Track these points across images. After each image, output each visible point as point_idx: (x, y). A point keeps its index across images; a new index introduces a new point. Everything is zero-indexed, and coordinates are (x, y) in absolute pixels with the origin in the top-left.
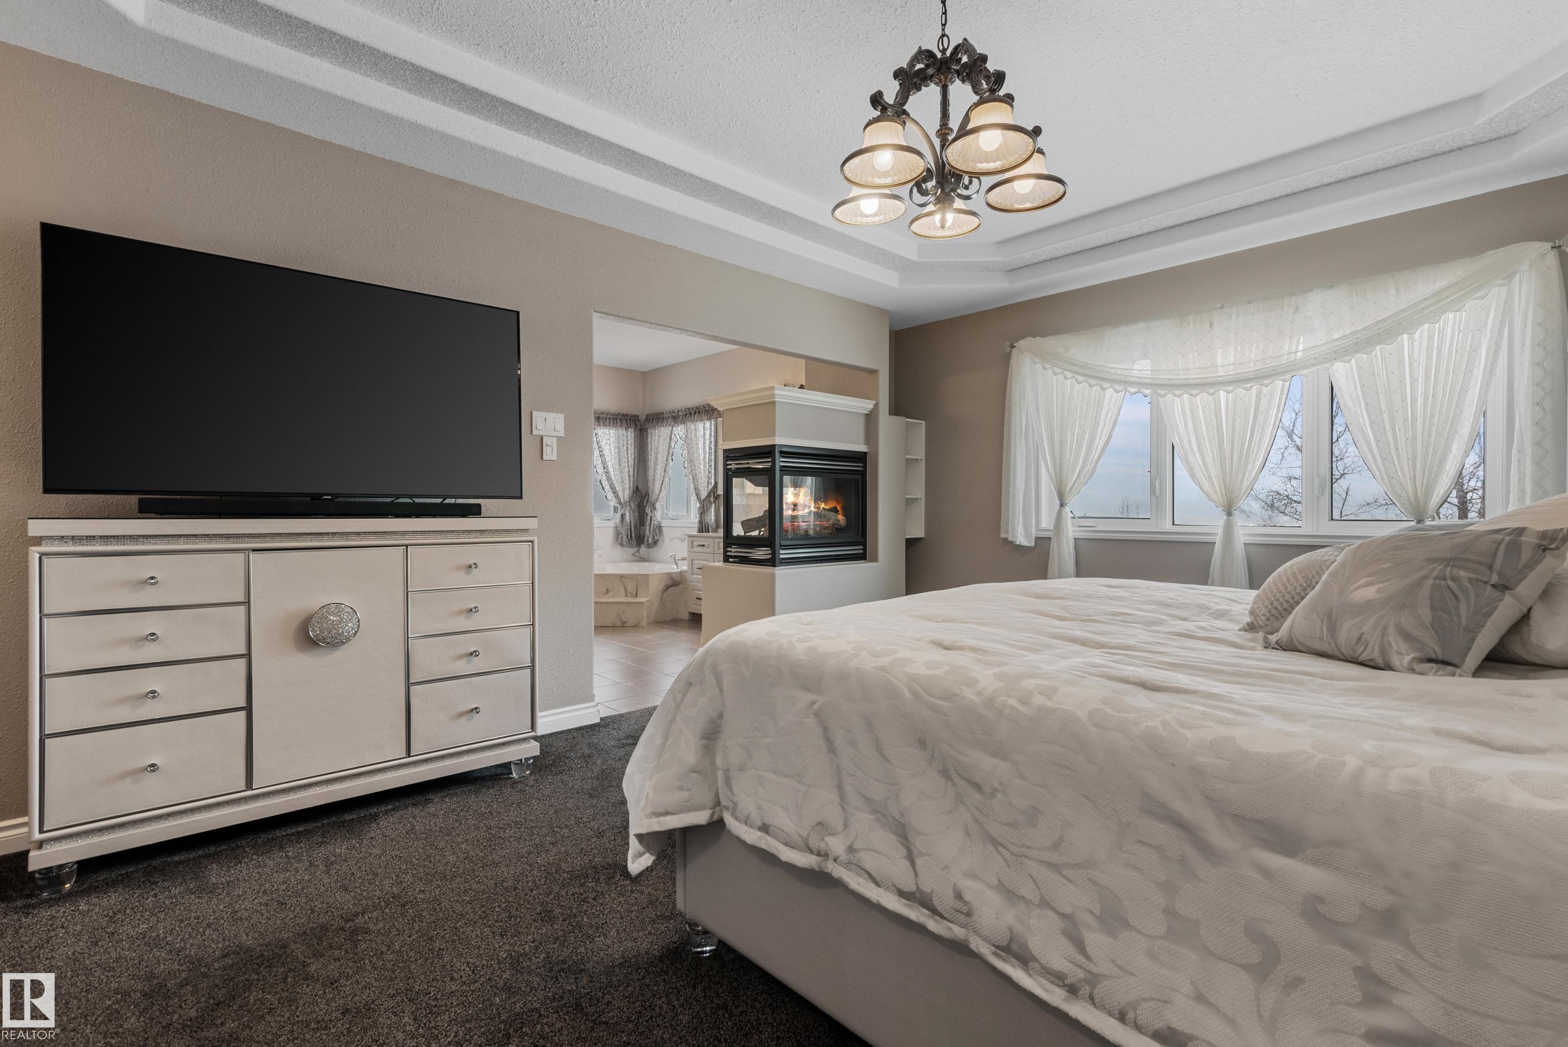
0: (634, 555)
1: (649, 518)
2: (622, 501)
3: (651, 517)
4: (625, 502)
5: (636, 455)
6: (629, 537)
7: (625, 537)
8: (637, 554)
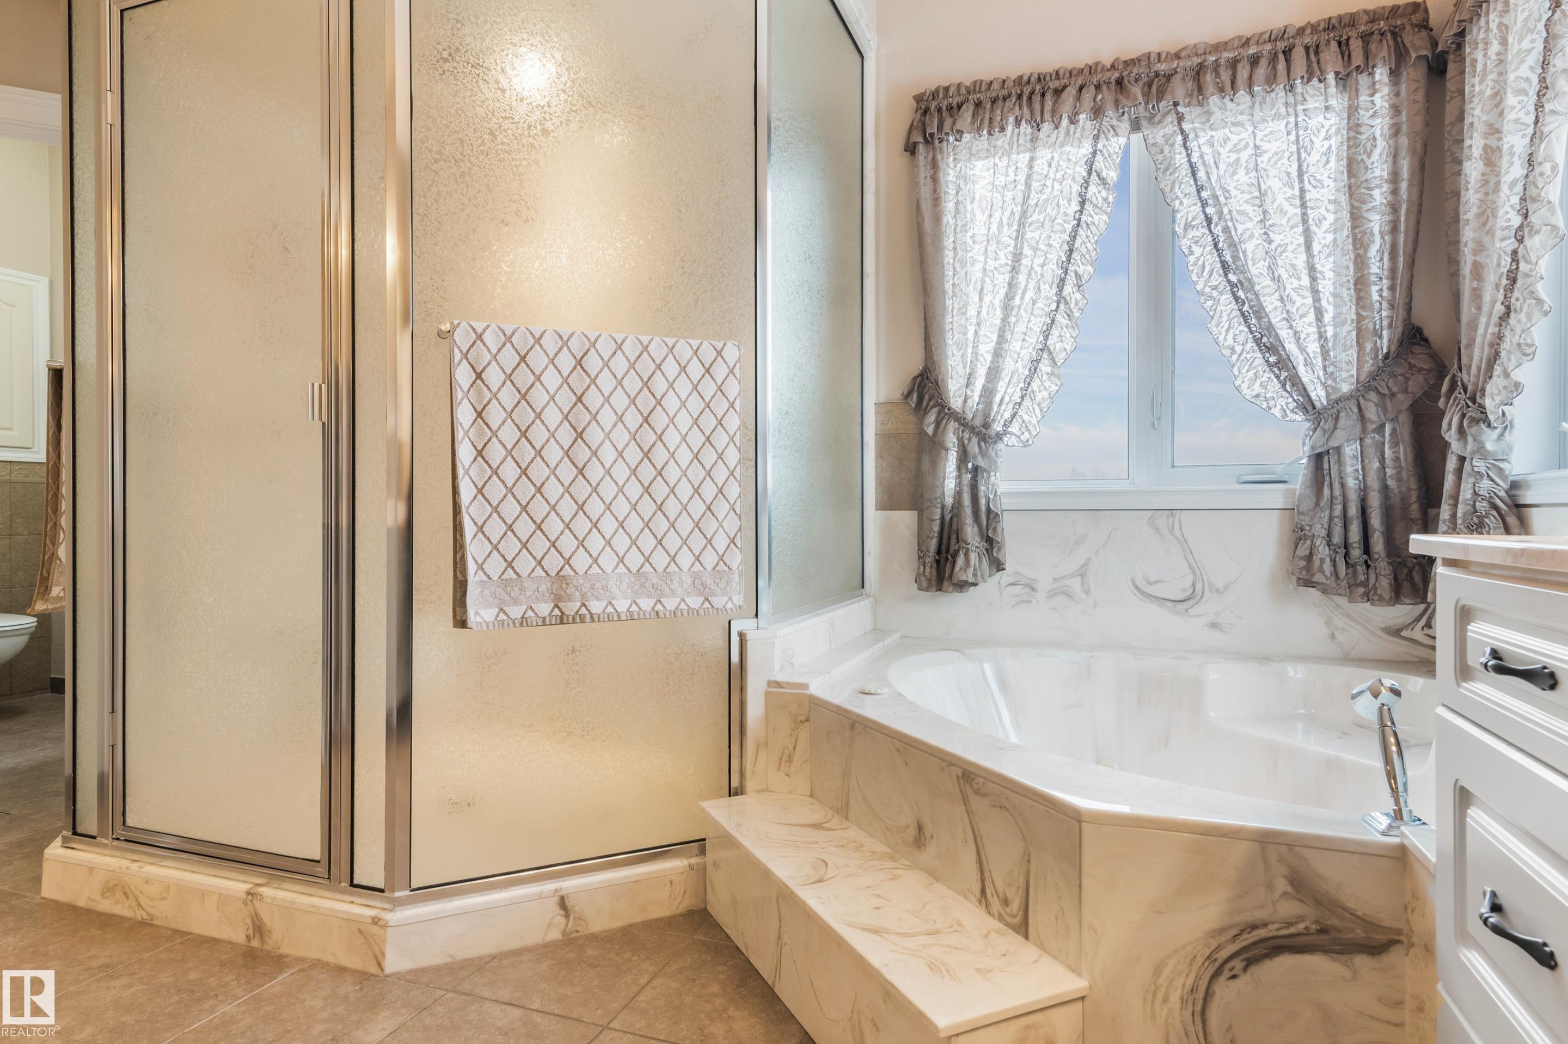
0: (1396, 632)
1: (1451, 464)
2: (1318, 394)
3: (1462, 460)
4: (1337, 403)
5: (1404, 186)
6: (1356, 553)
7: (1323, 551)
8: (1417, 633)
